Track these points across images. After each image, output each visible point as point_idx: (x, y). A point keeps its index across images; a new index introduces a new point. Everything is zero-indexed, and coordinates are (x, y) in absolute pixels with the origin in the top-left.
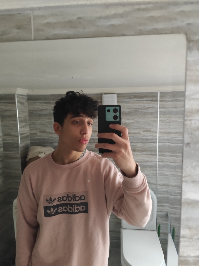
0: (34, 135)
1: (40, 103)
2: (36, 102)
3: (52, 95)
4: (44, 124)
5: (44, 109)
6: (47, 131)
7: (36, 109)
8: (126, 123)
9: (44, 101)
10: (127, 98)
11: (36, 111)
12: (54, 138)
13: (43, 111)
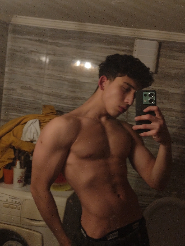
0: (12, 91)
1: (31, 40)
2: (24, 37)
3: (52, 30)
4: (31, 76)
5: (35, 50)
6: (34, 88)
7: (22, 49)
8: (168, 92)
9: (37, 38)
10: (176, 51)
11: (21, 52)
12: (43, 101)
13: (33, 53)
